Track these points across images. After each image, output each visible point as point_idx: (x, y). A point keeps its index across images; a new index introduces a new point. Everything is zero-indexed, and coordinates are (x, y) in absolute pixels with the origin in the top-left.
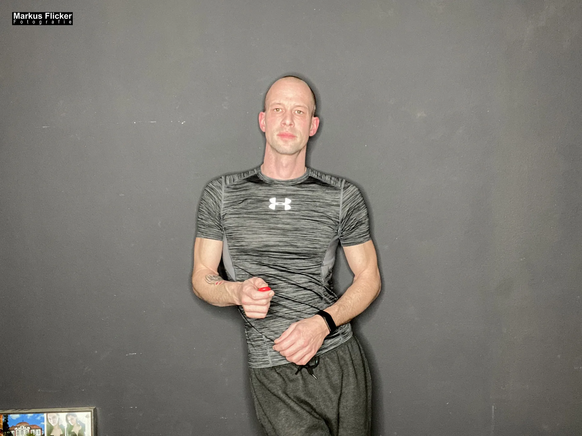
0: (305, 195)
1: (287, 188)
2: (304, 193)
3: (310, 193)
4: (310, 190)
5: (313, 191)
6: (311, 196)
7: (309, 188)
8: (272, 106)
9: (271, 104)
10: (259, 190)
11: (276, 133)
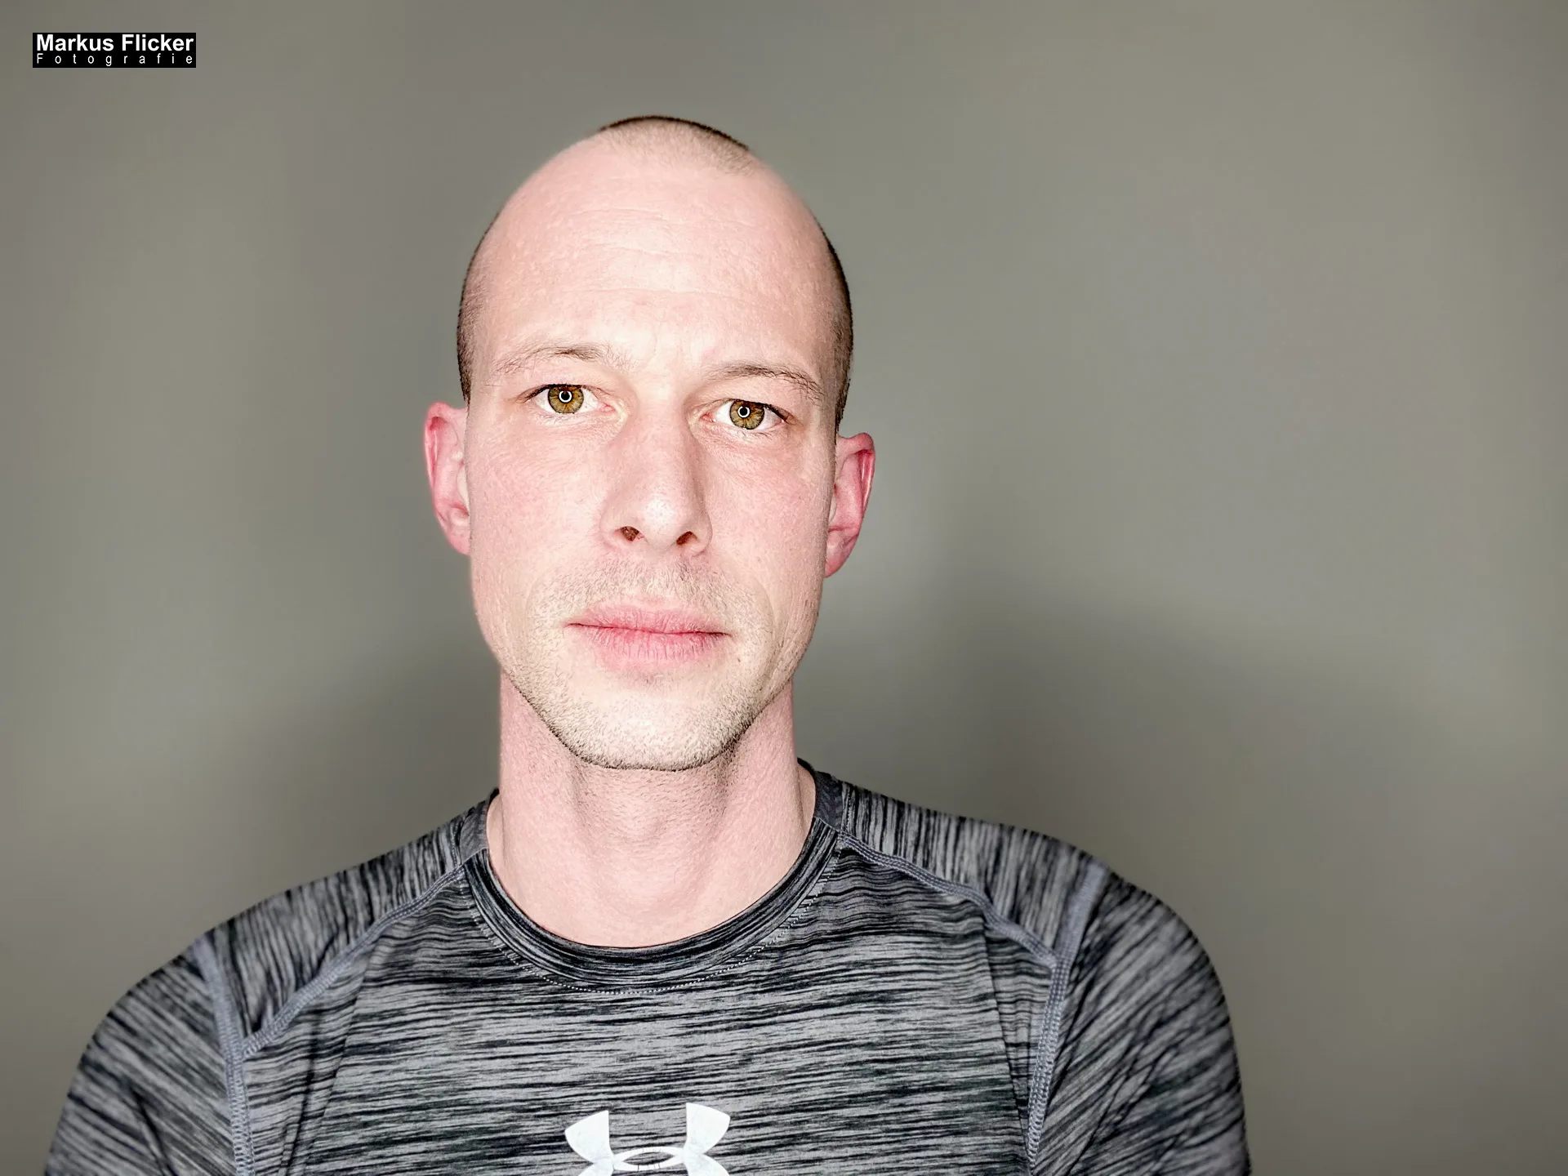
0: (827, 1045)
1: (688, 1003)
2: (819, 1027)
3: (862, 1024)
4: (854, 998)
5: (883, 998)
6: (870, 1046)
7: (850, 979)
8: (510, 366)
9: (503, 351)
10: (480, 1046)
11: (553, 612)
